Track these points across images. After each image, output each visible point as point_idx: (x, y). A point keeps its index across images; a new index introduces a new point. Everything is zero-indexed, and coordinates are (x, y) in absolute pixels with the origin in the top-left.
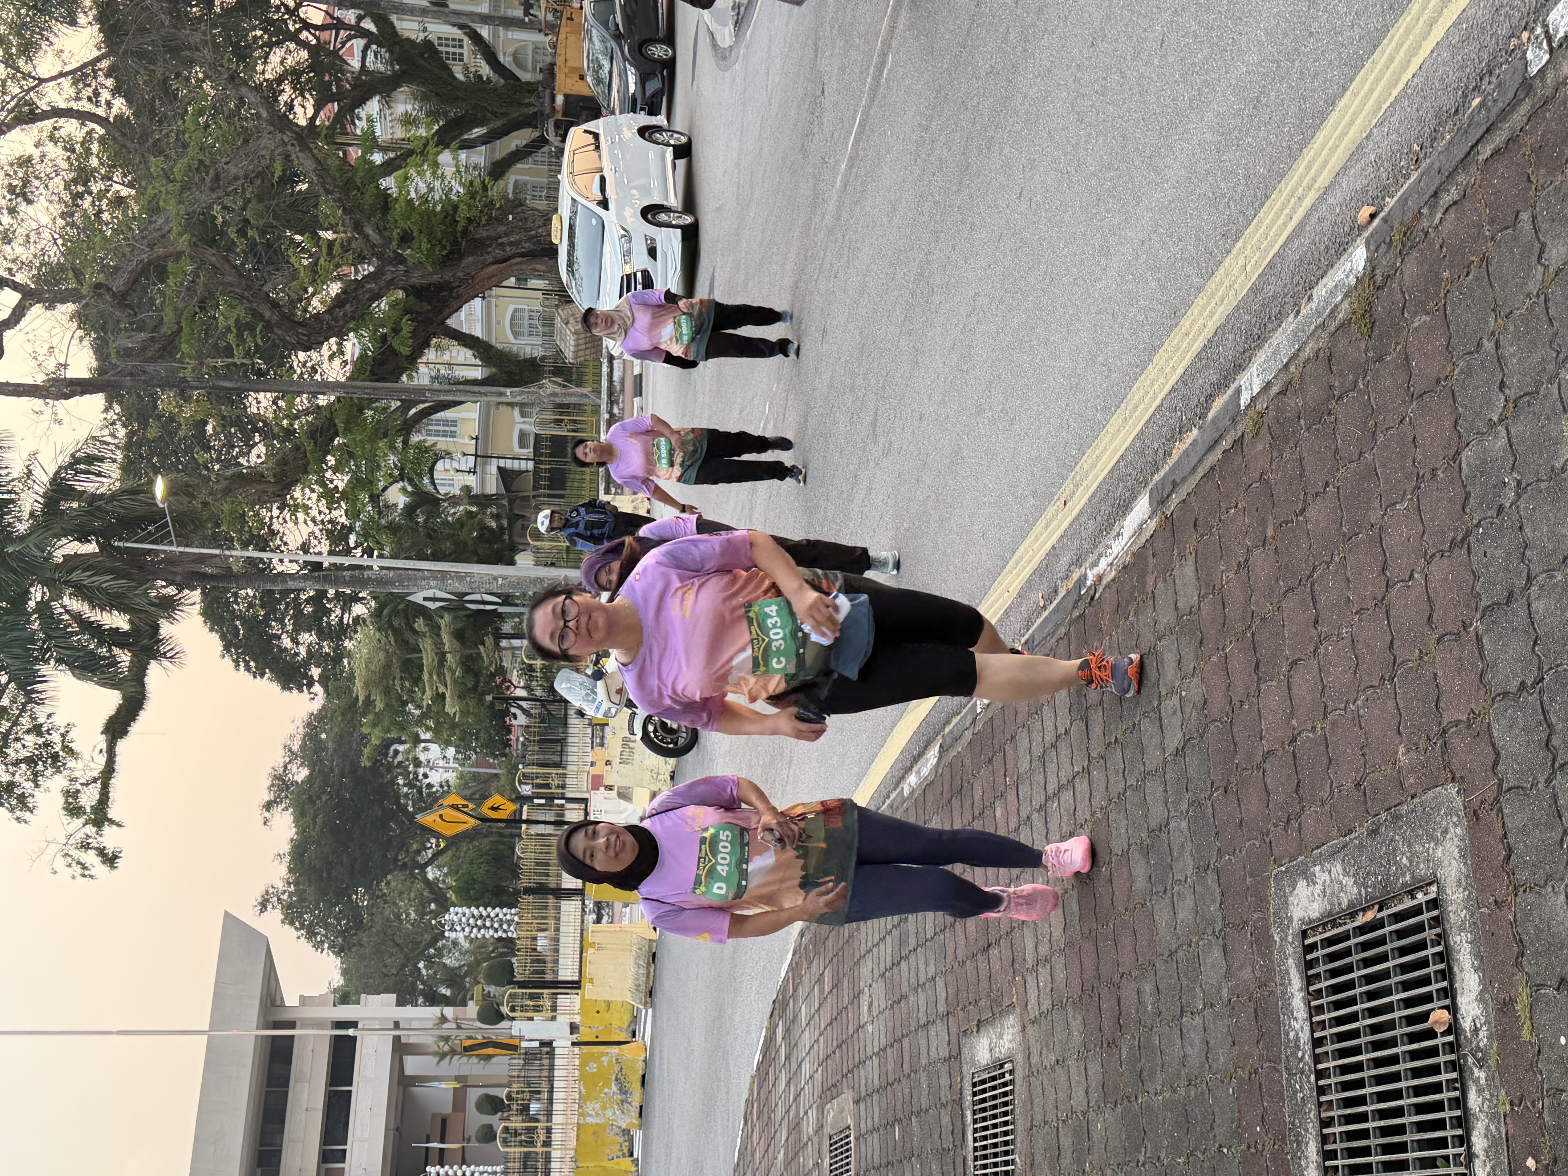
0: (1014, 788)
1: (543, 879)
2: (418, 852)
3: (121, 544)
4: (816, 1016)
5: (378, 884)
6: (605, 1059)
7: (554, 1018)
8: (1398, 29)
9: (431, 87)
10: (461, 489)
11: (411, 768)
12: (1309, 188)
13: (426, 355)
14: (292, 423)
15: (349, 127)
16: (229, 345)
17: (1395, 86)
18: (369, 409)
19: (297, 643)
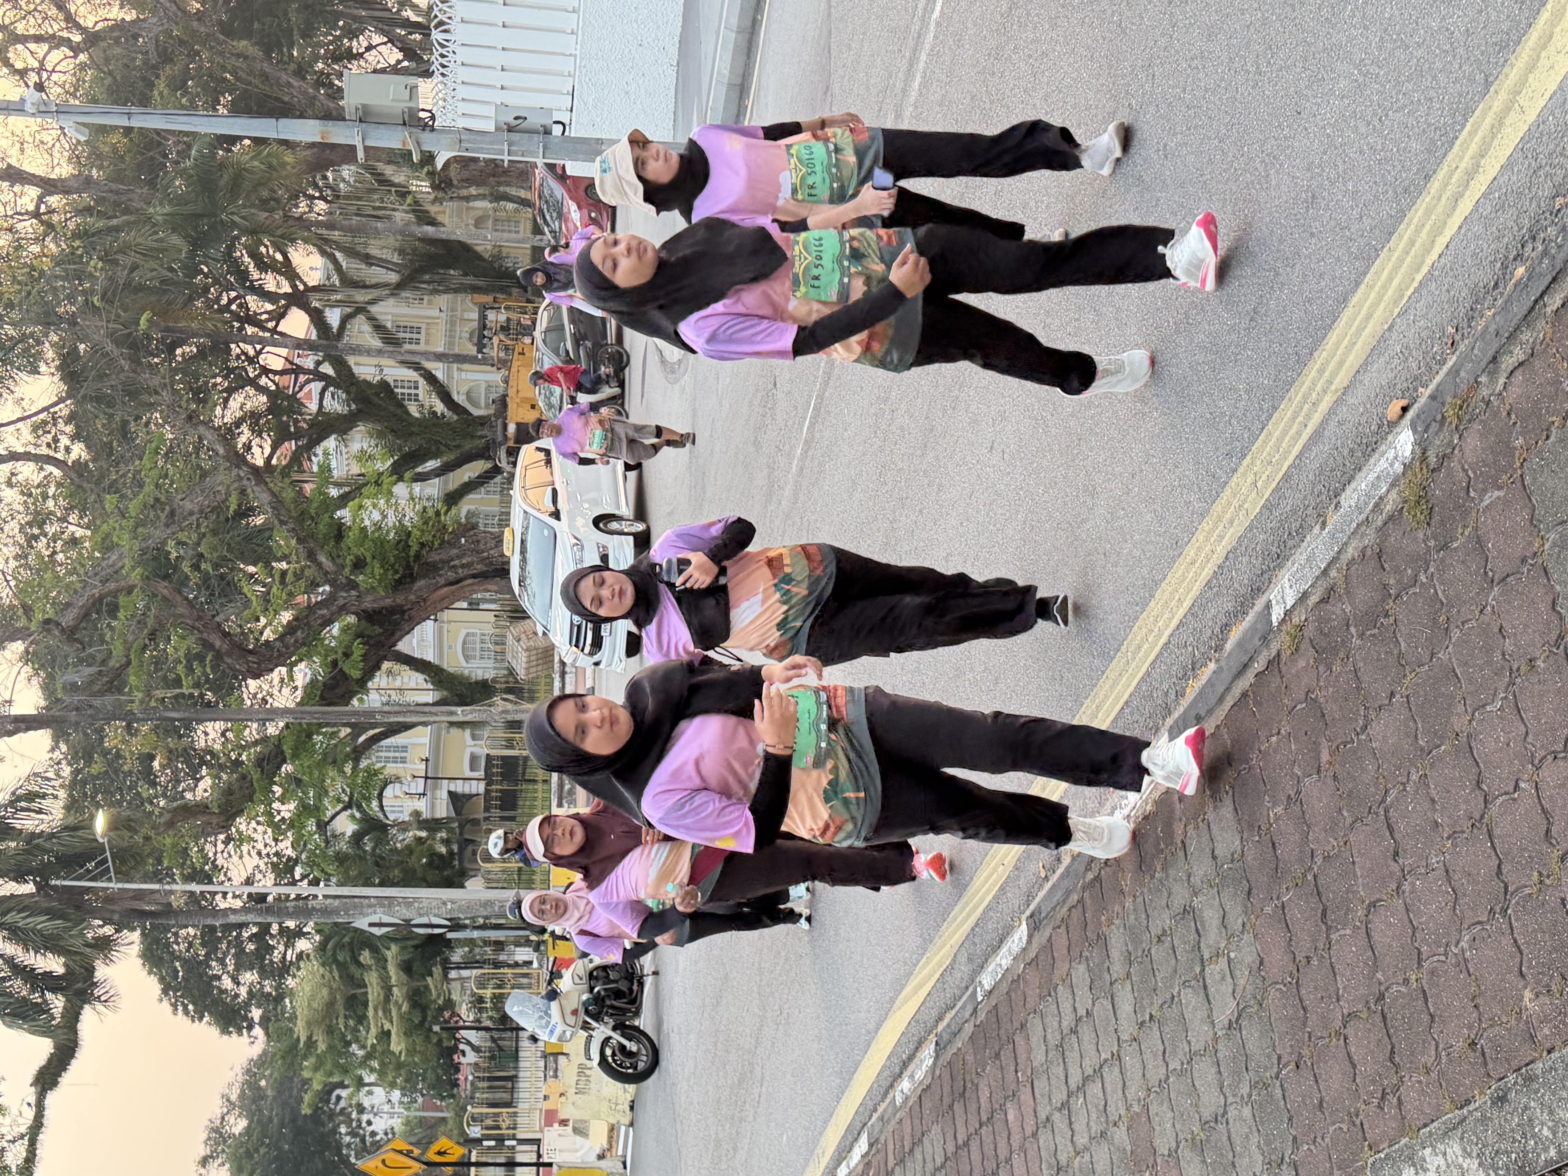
0: (1029, 1085)
3: (58, 883)
8: (1416, 212)
9: (386, 424)
10: (411, 815)
11: (354, 1115)
12: (1325, 392)
13: (376, 680)
14: (240, 755)
15: (306, 464)
16: (178, 676)
17: (1418, 270)
18: (318, 734)
19: (237, 983)
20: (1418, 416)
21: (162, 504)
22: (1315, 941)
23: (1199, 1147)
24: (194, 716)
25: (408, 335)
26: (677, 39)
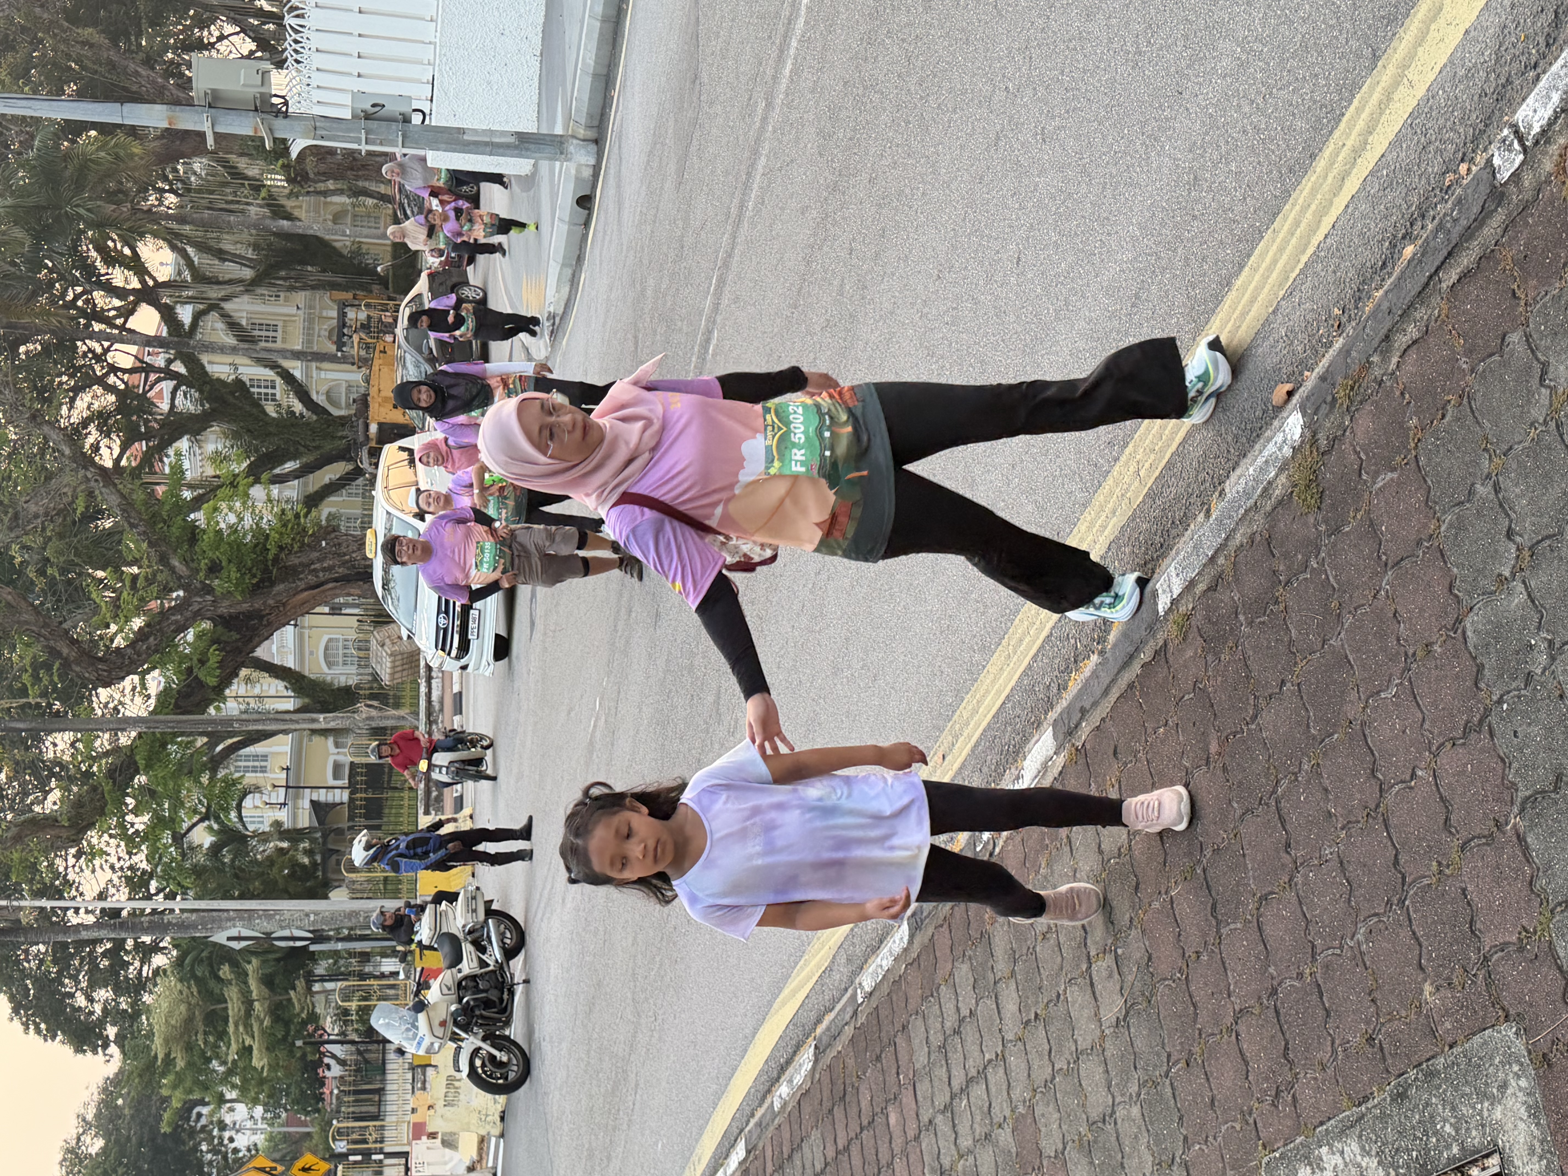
0: (911, 1088)
8: (1301, 191)
9: (242, 424)
10: (271, 825)
11: (215, 1132)
13: (234, 687)
14: (91, 766)
15: (157, 466)
16: (24, 685)
17: (1303, 252)
18: (174, 743)
19: (91, 1000)
20: (1307, 397)
21: (6, 506)
22: (1205, 935)
23: (1087, 1149)
24: (42, 726)
25: (264, 333)
26: (540, 29)
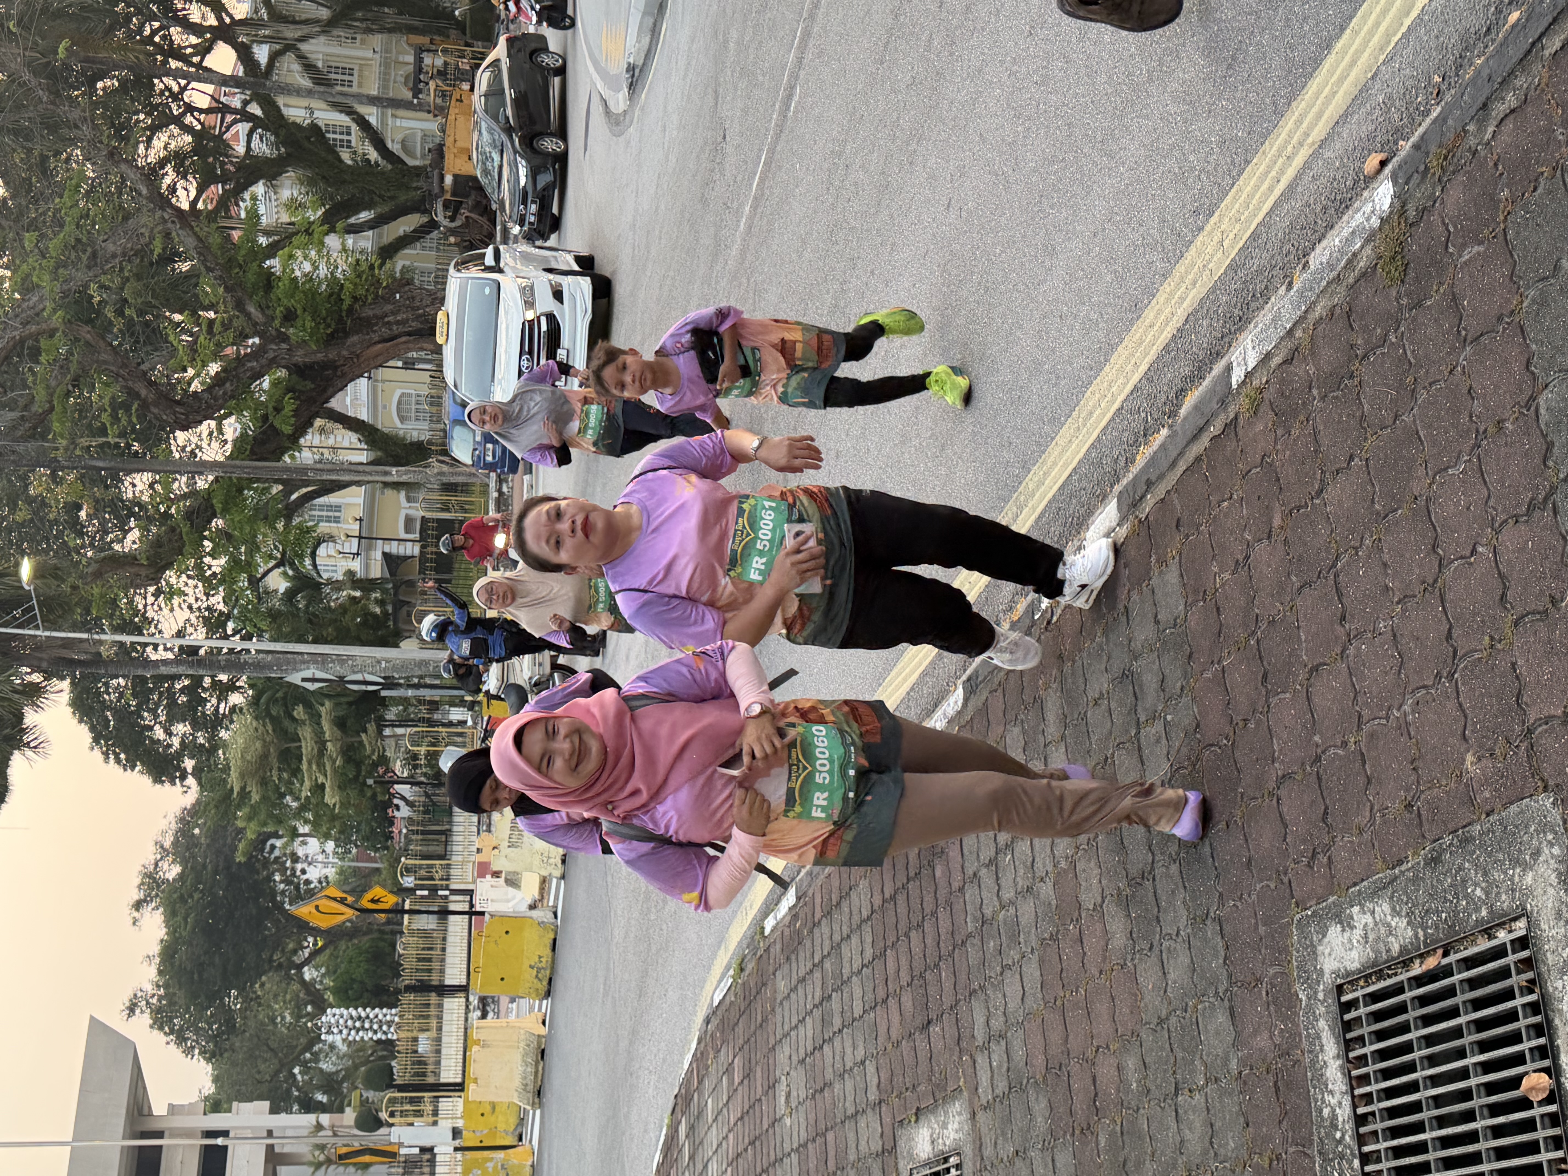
1: (424, 976)
2: (295, 952)
4: (725, 1111)
5: (252, 986)
6: (490, 1165)
7: (435, 1123)
9: (317, 170)
10: (345, 574)
11: (288, 864)
12: (1301, 144)
13: (309, 437)
14: (169, 508)
15: (233, 210)
16: (104, 424)
17: (1408, 14)
18: (250, 489)
19: (170, 734)
20: (1400, 166)
21: (83, 244)
22: (1254, 703)
23: (1125, 902)
24: (121, 466)
25: (340, 77)
